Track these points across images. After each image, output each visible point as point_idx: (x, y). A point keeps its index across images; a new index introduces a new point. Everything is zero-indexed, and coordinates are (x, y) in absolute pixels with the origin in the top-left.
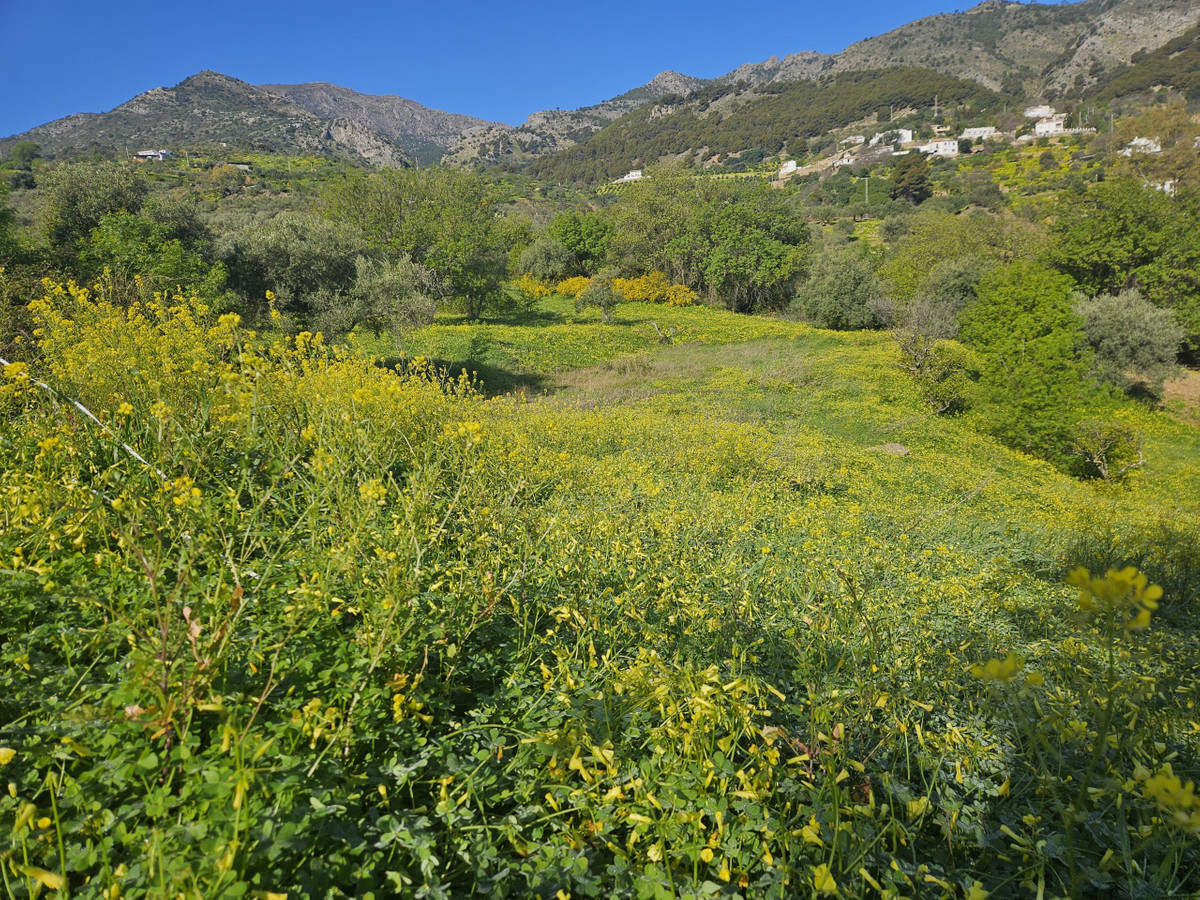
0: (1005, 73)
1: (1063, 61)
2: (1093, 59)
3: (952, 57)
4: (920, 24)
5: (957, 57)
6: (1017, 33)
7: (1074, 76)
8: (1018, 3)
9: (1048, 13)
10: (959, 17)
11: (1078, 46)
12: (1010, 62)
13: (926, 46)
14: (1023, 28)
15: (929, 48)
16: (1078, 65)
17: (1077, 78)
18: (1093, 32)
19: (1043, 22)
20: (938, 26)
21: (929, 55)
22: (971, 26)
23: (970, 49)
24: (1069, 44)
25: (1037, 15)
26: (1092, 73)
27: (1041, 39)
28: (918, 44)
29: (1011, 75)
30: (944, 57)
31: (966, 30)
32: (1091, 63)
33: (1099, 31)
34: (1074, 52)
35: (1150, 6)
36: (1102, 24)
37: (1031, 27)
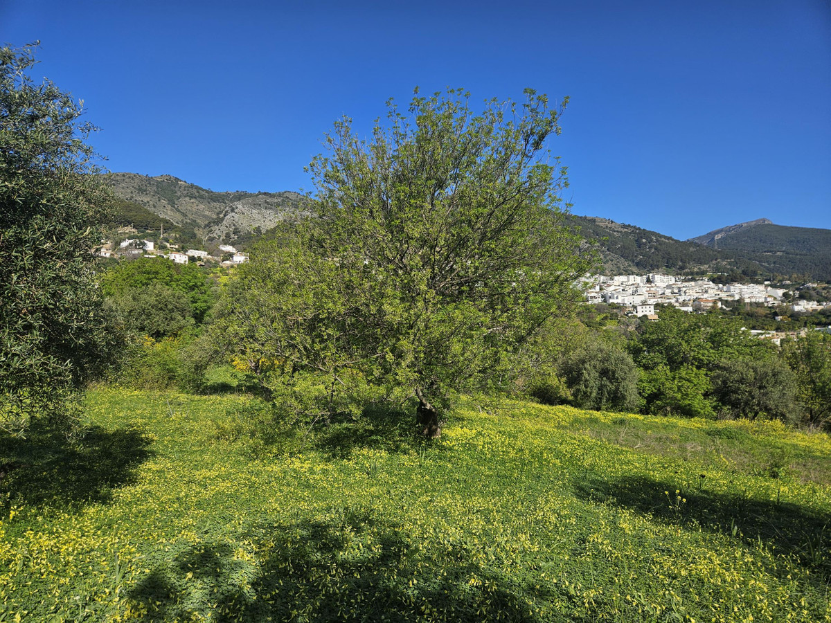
0: (182, 220)
1: (218, 221)
2: (234, 225)
3: (148, 202)
4: (124, 176)
5: (151, 203)
6: (187, 199)
7: (225, 232)
8: (185, 182)
9: (204, 193)
10: (149, 180)
11: (225, 216)
12: (184, 215)
13: (129, 191)
14: (191, 197)
15: (132, 192)
16: (227, 227)
17: (227, 234)
18: (233, 210)
19: (202, 197)
20: (136, 180)
21: (132, 197)
22: (158, 187)
23: (159, 200)
24: (218, 214)
25: (198, 192)
26: (235, 233)
27: (201, 206)
28: (123, 188)
29: (186, 223)
30: (142, 201)
31: (155, 188)
32: (234, 227)
33: (236, 211)
34: (223, 219)
35: (260, 205)
36: (237, 208)
37: (195, 198)
